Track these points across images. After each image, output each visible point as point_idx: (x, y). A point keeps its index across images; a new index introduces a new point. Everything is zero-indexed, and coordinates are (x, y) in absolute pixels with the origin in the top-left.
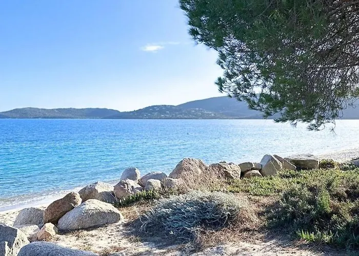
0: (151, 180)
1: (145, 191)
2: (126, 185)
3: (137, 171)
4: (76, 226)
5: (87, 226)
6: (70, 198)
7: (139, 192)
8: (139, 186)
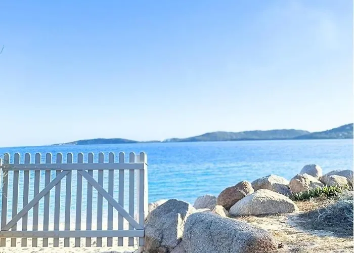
0: (335, 177)
1: (326, 187)
2: (303, 179)
3: (318, 167)
4: (246, 212)
5: (258, 213)
6: (241, 185)
7: (319, 187)
8: (320, 182)
